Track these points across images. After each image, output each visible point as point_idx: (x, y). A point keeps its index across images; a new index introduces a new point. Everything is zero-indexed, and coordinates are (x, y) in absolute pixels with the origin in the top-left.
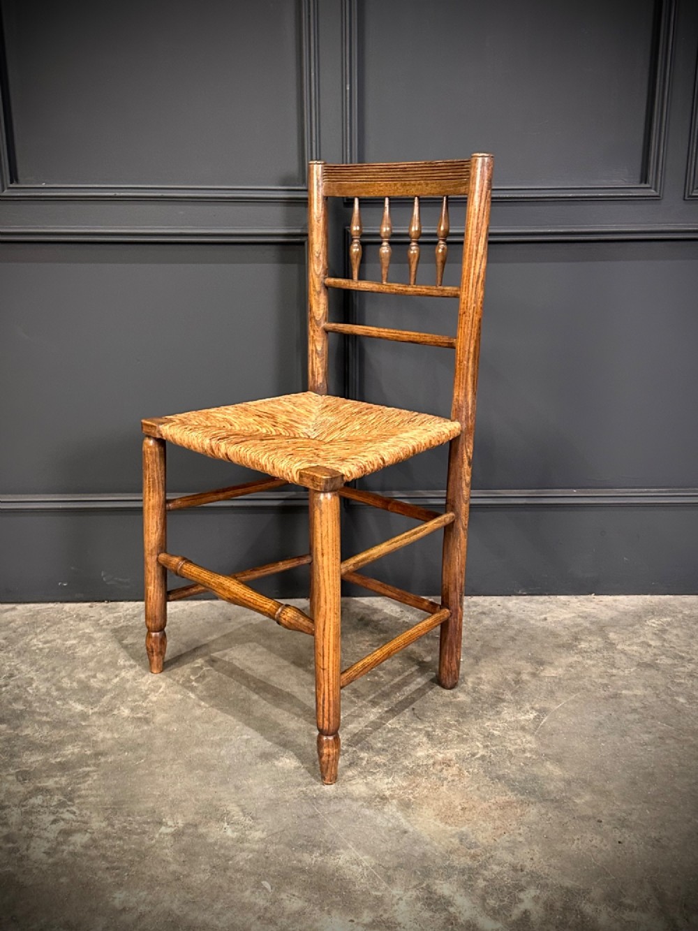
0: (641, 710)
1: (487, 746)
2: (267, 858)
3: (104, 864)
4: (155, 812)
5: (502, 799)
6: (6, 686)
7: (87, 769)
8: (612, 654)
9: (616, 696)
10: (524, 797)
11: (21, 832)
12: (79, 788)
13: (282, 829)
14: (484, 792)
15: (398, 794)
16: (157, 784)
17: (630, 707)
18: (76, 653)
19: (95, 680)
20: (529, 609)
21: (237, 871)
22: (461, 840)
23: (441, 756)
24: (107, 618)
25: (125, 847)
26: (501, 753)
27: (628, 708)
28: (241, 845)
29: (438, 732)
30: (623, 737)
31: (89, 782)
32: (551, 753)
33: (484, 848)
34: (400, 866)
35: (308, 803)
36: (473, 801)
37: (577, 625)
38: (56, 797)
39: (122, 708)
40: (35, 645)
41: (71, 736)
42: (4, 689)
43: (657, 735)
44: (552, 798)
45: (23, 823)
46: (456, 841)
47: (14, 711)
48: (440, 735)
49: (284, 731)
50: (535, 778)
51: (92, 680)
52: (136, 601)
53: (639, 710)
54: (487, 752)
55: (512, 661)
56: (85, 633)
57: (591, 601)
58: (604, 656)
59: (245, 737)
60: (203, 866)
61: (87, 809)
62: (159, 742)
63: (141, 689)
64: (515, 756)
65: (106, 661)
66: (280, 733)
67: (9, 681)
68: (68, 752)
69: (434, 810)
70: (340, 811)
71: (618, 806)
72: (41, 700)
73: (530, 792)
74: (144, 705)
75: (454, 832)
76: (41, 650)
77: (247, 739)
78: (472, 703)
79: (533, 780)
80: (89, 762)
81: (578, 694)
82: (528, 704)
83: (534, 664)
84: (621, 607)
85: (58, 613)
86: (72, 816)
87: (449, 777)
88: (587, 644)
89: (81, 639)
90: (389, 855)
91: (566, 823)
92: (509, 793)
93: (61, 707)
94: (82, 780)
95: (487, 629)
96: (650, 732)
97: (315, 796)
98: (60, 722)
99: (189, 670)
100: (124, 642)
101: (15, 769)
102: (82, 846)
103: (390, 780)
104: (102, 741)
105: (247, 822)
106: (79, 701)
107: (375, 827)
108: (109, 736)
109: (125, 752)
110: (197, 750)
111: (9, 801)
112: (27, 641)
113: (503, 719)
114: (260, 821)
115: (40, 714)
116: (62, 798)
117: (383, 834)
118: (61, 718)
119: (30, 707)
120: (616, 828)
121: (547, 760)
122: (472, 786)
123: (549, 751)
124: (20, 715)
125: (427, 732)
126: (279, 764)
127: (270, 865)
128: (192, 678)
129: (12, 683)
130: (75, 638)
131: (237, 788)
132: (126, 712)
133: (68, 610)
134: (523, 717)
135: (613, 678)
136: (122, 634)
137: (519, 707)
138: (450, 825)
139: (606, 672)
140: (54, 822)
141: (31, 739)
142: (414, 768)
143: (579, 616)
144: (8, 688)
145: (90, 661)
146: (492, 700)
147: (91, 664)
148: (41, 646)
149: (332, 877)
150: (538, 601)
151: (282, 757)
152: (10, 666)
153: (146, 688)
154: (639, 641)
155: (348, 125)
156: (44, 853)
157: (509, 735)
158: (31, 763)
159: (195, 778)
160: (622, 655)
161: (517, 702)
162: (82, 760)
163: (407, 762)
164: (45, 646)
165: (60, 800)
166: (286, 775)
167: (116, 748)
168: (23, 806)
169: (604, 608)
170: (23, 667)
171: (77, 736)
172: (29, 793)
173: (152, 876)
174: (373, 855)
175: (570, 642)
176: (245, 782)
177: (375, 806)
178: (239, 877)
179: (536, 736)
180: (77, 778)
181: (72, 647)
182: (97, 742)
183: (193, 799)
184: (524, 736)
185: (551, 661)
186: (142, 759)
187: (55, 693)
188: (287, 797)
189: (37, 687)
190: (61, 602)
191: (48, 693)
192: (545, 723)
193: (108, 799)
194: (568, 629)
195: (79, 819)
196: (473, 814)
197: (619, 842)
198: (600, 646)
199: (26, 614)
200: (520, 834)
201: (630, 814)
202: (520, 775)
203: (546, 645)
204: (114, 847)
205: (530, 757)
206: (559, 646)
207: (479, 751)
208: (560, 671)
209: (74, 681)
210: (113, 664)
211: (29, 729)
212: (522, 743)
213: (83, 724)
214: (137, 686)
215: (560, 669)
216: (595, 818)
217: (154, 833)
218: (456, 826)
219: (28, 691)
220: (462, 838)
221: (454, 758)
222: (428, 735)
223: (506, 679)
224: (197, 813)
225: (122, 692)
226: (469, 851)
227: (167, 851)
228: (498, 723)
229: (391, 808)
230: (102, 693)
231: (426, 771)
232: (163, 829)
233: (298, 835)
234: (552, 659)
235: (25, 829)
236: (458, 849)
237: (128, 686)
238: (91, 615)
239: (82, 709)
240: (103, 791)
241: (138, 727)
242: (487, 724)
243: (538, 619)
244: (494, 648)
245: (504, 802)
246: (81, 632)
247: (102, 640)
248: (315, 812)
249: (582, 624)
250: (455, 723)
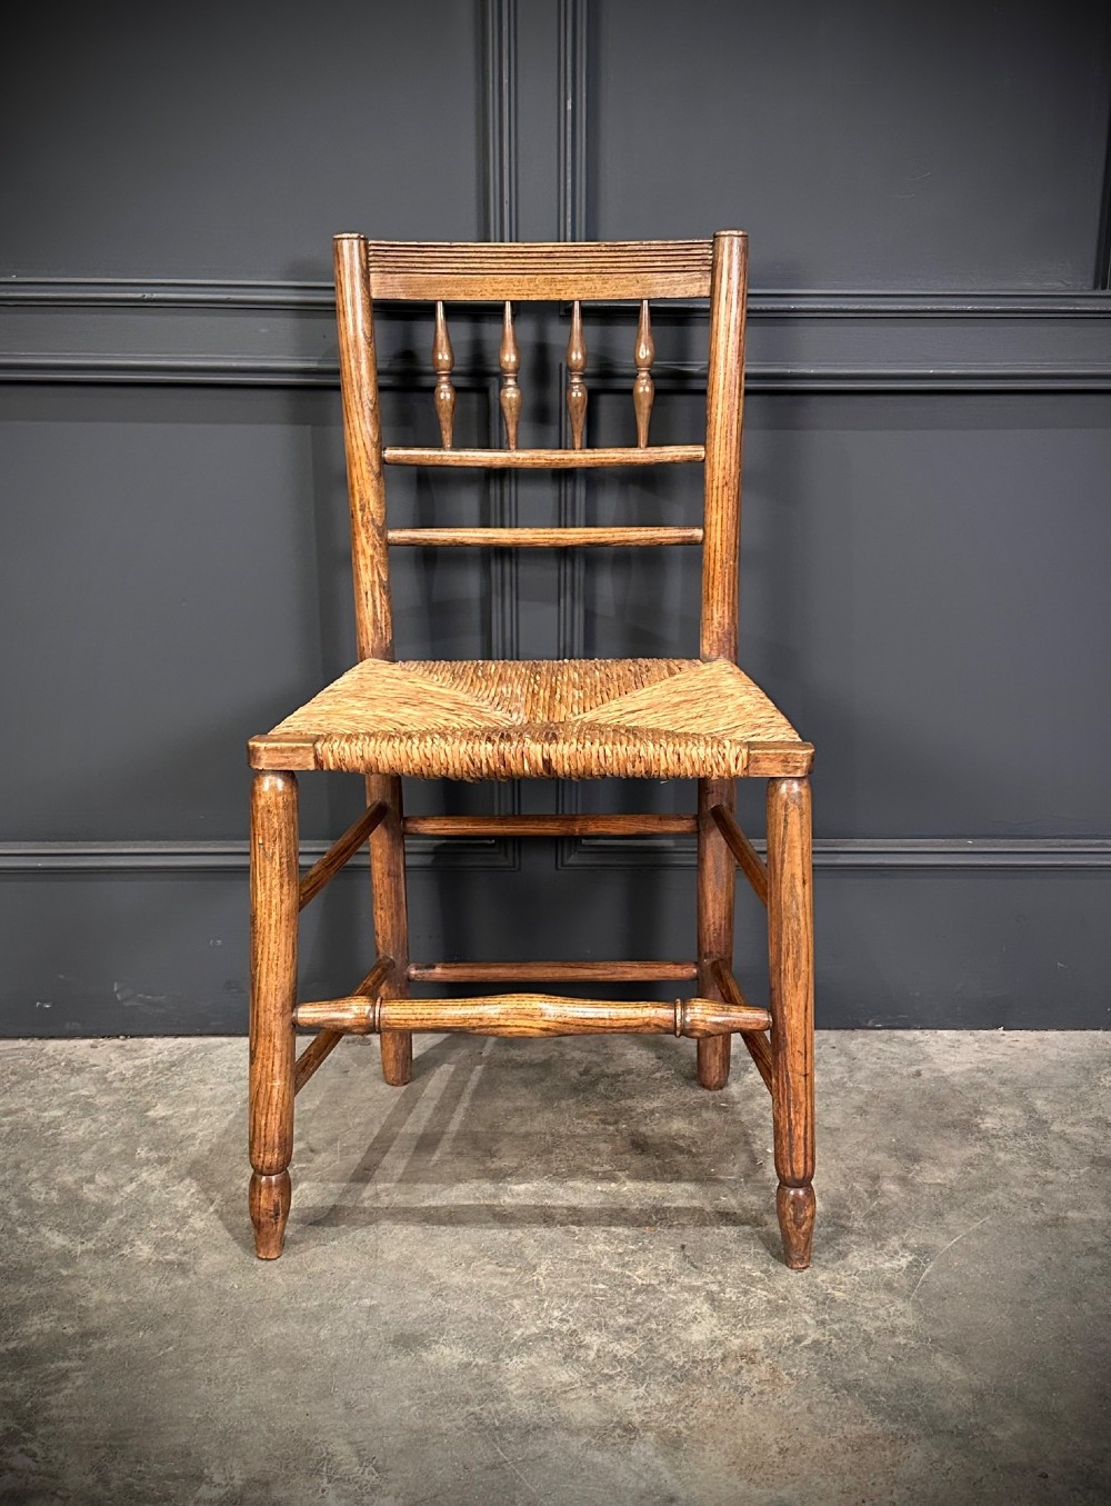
0: (1105, 1250)
1: (822, 1323)
4: (189, 1454)
5: (854, 1430)
7: (65, 1364)
8: (1043, 1141)
9: (1057, 1222)
10: (896, 1426)
12: (47, 1403)
13: (432, 1492)
14: (820, 1416)
15: (656, 1421)
16: (197, 1398)
17: (1084, 1243)
18: (60, 1134)
19: (92, 1187)
20: (888, 1054)
23: (737, 1342)
24: (121, 1067)
26: (850, 1337)
27: (1081, 1247)
29: (731, 1294)
30: (1075, 1302)
31: (66, 1392)
32: (944, 1336)
35: (484, 1438)
36: (801, 1434)
37: (979, 1086)
38: (3, 1421)
39: (139, 1243)
41: (39, 1296)
44: (950, 1427)
48: (734, 1299)
49: (440, 1290)
50: (916, 1388)
51: (86, 1188)
52: (178, 1036)
53: (1100, 1249)
54: (824, 1335)
55: (862, 1154)
56: (79, 1096)
57: (999, 1042)
58: (1029, 1145)
59: (367, 1302)
61: (59, 1447)
62: (203, 1311)
63: (176, 1206)
64: (876, 1343)
65: (115, 1150)
66: (433, 1295)
68: (32, 1330)
69: (726, 1453)
70: (545, 1454)
71: (1075, 1443)
73: (908, 1416)
74: (180, 1236)
75: (766, 1500)
79: (912, 1392)
80: (70, 1351)
81: (988, 1218)
82: (895, 1238)
83: (903, 1161)
84: (1052, 1054)
85: (34, 1059)
86: (28, 1461)
87: (754, 1384)
88: (996, 1121)
89: (73, 1108)
91: (981, 1480)
92: (867, 1417)
93: (25, 1239)
94: (53, 1387)
97: (497, 1424)
98: (21, 1270)
100: (149, 1113)
103: (642, 1390)
104: (97, 1308)
105: (367, 1477)
106: (59, 1227)
107: (613, 1488)
108: (110, 1297)
109: (139, 1329)
110: (276, 1329)
113: (851, 1268)
114: (390, 1475)
116: (11, 1424)
118: (23, 1259)
120: (1077, 1489)
121: (936, 1351)
122: (797, 1404)
123: (939, 1332)
125: (711, 1293)
126: (430, 1357)
130: (60, 1106)
131: (348, 1405)
132: (145, 1251)
133: (51, 1053)
134: (888, 1265)
135: (1049, 1187)
136: (148, 1099)
137: (879, 1244)
138: (758, 1486)
139: (1035, 1176)
142: (687, 1366)
143: (979, 1070)
145: (86, 1150)
146: (830, 1229)
147: (87, 1157)
150: (902, 1039)
151: (437, 1342)
153: (185, 1203)
154: (1090, 1117)
155: (569, 175)
157: (864, 1300)
159: (270, 1385)
160: (1062, 1144)
161: (876, 1235)
162: (56, 1346)
163: (673, 1355)
165: (8, 1429)
166: (443, 1380)
167: (122, 1323)
169: (1022, 1055)
171: (50, 1297)
175: (965, 1117)
176: (364, 1394)
177: (614, 1444)
179: (914, 1301)
180: (45, 1383)
181: (54, 1123)
182: (86, 1309)
183: (263, 1427)
184: (891, 1302)
185: (932, 1154)
186: (171, 1345)
187: (16, 1213)
188: (445, 1425)
190: (40, 1038)
192: (929, 1275)
193: (101, 1427)
194: (962, 1093)
195: (43, 1468)
196: (802, 1462)
198: (1020, 1125)
200: (893, 1503)
201: (1102, 1461)
202: (888, 1381)
203: (923, 1123)
205: (906, 1345)
206: (947, 1126)
207: (810, 1332)
208: (952, 1173)
209: (54, 1188)
210: (128, 1156)
212: (889, 1316)
213: (64, 1272)
214: (169, 1200)
215: (951, 1171)
216: (1033, 1469)
217: (186, 1498)
218: (770, 1486)
221: (761, 1347)
222: (712, 1298)
223: (853, 1189)
224: (270, 1458)
225: (139, 1212)
228: (842, 1276)
229: (645, 1450)
230: (103, 1212)
231: (709, 1373)
232: (204, 1491)
234: (935, 1150)
237: (152, 1199)
238: (92, 1061)
239: (64, 1243)
240: (92, 1410)
241: (168, 1280)
242: (820, 1278)
243: (905, 1074)
244: (827, 1128)
245: (859, 1437)
246: (72, 1094)
247: (109, 1110)
248: (499, 1457)
249: (986, 1083)
250: (763, 1275)
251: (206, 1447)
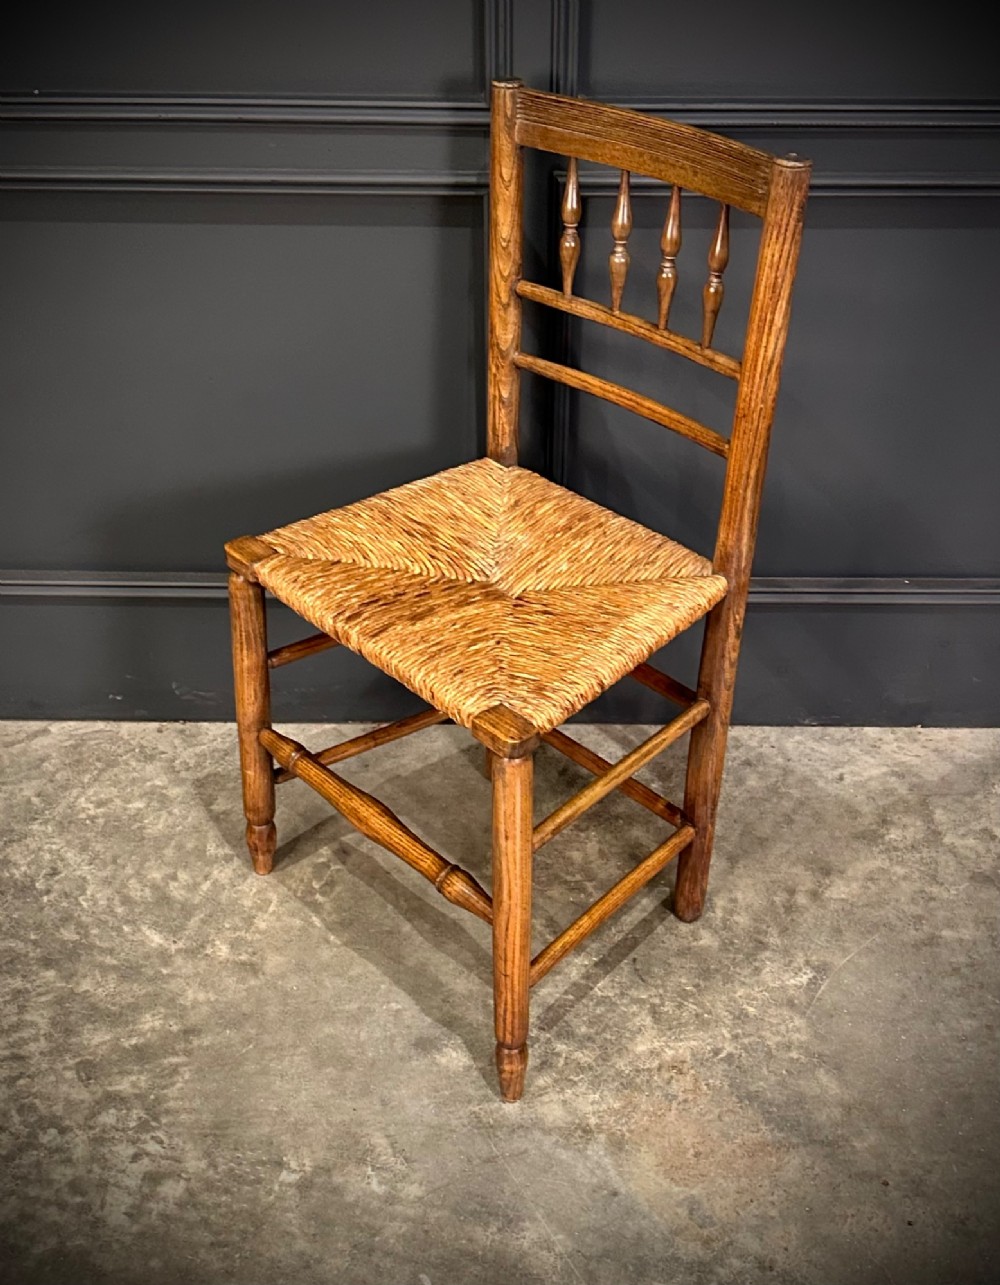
0: (964, 970)
1: (736, 1037)
2: (426, 1232)
3: (208, 1238)
4: (272, 1143)
5: (752, 1137)
6: (48, 892)
7: (174, 1060)
8: (934, 855)
9: (932, 941)
10: (782, 1135)
11: (91, 1176)
12: (165, 1095)
13: (446, 1181)
14: (727, 1123)
15: (607, 1124)
16: (274, 1092)
17: (951, 963)
18: (144, 828)
19: (176, 884)
20: (818, 755)
21: (387, 1254)
22: (691, 1212)
23: (670, 1053)
24: (185, 755)
25: (235, 1207)
26: (755, 1051)
27: (949, 969)
28: (390, 1208)
29: (668, 1008)
30: (934, 1023)
31: (179, 1085)
32: (828, 1052)
33: (722, 1227)
34: (606, 1254)
35: (482, 1135)
36: (712, 1140)
37: (889, 792)
38: (135, 1111)
39: (218, 942)
40: (84, 810)
41: (147, 995)
42: (45, 899)
43: (985, 1022)
44: (822, 1137)
45: (93, 1159)
46: (683, 1212)
47: (64, 943)
48: (671, 1012)
49: (448, 997)
50: (800, 1100)
51: (173, 885)
54: (736, 1048)
55: (785, 866)
56: (154, 787)
57: (915, 740)
58: (922, 858)
59: (394, 1006)
60: (340, 1245)
61: (179, 1134)
62: (272, 1011)
63: (243, 906)
64: (775, 1057)
65: (190, 846)
66: (444, 1001)
67: (51, 882)
68: (147, 1027)
69: (656, 1155)
70: (526, 1151)
71: (913, 1155)
72: (101, 923)
73: (792, 1126)
74: (249, 937)
75: (682, 1197)
76: (93, 819)
77: (398, 1011)
78: (720, 950)
79: (798, 1103)
80: (177, 1047)
81: (876, 936)
82: (801, 955)
83: (817, 874)
84: (958, 755)
85: (113, 743)
86: (158, 1147)
87: (680, 1093)
88: (899, 832)
89: (151, 800)
90: (591, 1235)
91: (839, 1186)
92: (763, 1127)
93: (131, 937)
94: (169, 1081)
95: (751, 798)
96: (975, 1015)
97: (492, 1122)
98: (131, 968)
99: (310, 869)
100: (213, 807)
101: (75, 1056)
102: (176, 1204)
103: (597, 1096)
104: (193, 1007)
105: (399, 1167)
106: (155, 925)
107: (573, 1182)
108: (201, 997)
109: (226, 1028)
110: (328, 1029)
111: (70, 1119)
112: (72, 800)
113: (763, 984)
114: (416, 1165)
115: (102, 951)
116: (142, 1114)
117: (584, 1196)
118: (131, 958)
119: (87, 935)
120: (908, 1196)
121: (821, 1066)
122: (711, 1112)
123: (824, 1048)
124: (73, 952)
125: (653, 1006)
126: (442, 1060)
127: (431, 1245)
128: (316, 884)
129: (56, 886)
130: (141, 796)
131: (384, 1103)
132: (223, 951)
133: (126, 737)
134: (792, 981)
135: (932, 904)
136: (210, 790)
137: (787, 959)
138: (677, 1184)
139: (922, 892)
140: (135, 1158)
141: (93, 1000)
142: (632, 1074)
143: (894, 773)
144: (52, 896)
145: (167, 845)
146: (751, 945)
147: (169, 852)
148: (92, 812)
149: (514, 1270)
150: (833, 737)
151: (446, 1046)
152: (50, 851)
153: (250, 903)
154: (978, 828)
156: (125, 1214)
157: (770, 1016)
158: (97, 1046)
159: (326, 1082)
160: (950, 857)
161: (786, 952)
162: (168, 1042)
163: (622, 1064)
164: (99, 811)
165: (140, 1118)
166: (452, 1081)
167: (213, 1021)
168: (91, 1128)
169: (933, 756)
170: (69, 855)
171: (157, 995)
172: (97, 1103)
173: (272, 1260)
174: (570, 1234)
175: (874, 827)
176: (395, 1092)
177: (575, 1144)
178: (389, 1266)
179: (810, 1018)
180: (162, 1077)
181: (138, 816)
182: (184, 1008)
183: (323, 1121)
184: (791, 1018)
185: (842, 867)
186: (250, 1043)
187: (120, 910)
188: (454, 1123)
189: (92, 896)
190: (115, 720)
191: (112, 912)
192: (824, 993)
193: (207, 1118)
194: (874, 799)
195: (169, 1153)
196: (711, 1164)
197: (910, 1224)
198: (918, 837)
199: (67, 744)
200: (773, 1203)
201: (930, 1172)
202: (781, 1093)
203: (837, 834)
204: (219, 1206)
205: (798, 1060)
206: (857, 837)
207: (726, 1045)
208: (855, 888)
209: (146, 885)
210: (200, 852)
211: (88, 979)
212: (787, 1032)
213: (165, 971)
214: (237, 899)
215: (854, 885)
216: (879, 1177)
217: (272, 1182)
218: (686, 1185)
219: (80, 905)
220: (693, 1206)
221: (688, 1059)
222: (655, 1012)
223: (773, 902)
224: (330, 1148)
225: (217, 910)
226: (701, 1232)
227: (290, 1215)
228: (756, 992)
229: (597, 1150)
230: (187, 911)
231: (648, 1081)
232: (285, 1176)
233: (470, 1193)
234: (845, 863)
235: (96, 1168)
236: (686, 1228)
237: (224, 897)
238: (161, 748)
239: (161, 942)
240: (199, 1102)
241: (242, 980)
242: (739, 994)
243: (830, 777)
244: (759, 838)
245: (754, 1144)
246: (149, 784)
247: (181, 803)
248: (492, 1152)
249: (896, 790)
250: (694, 990)
251: (283, 1138)
